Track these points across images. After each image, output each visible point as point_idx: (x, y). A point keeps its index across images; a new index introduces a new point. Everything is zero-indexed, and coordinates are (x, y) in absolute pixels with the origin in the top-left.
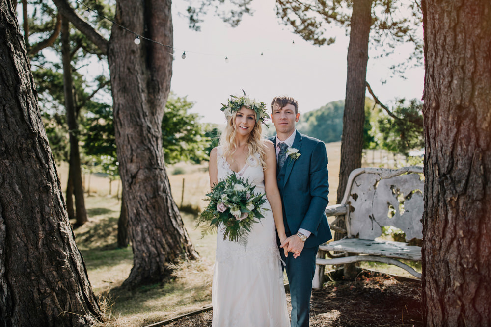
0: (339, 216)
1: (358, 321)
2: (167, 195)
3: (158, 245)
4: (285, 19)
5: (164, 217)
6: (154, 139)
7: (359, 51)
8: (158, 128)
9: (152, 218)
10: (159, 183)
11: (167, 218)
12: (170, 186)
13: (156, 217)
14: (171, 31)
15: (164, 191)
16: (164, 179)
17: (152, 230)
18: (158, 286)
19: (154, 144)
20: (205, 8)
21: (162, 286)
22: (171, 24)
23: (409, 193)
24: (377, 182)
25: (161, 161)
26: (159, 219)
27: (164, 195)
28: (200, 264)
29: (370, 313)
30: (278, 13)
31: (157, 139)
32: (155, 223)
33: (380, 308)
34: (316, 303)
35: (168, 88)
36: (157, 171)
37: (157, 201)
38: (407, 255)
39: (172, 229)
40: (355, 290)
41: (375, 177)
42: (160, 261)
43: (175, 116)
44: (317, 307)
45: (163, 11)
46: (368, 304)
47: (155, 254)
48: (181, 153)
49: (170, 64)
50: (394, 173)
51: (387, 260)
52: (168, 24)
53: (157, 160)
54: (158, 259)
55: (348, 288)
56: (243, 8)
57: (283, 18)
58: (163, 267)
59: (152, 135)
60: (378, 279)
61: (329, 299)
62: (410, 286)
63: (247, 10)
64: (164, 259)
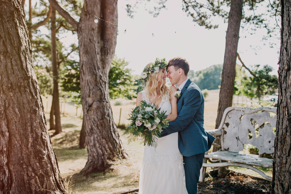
0: (218, 136)
2: (110, 118)
3: (103, 149)
4: (188, 12)
6: (104, 83)
7: (233, 33)
8: (106, 77)
9: (100, 132)
10: (106, 110)
11: (109, 132)
12: (112, 112)
13: (103, 131)
14: (117, 17)
15: (108, 116)
16: (108, 108)
17: (100, 139)
18: (102, 174)
19: (103, 86)
20: (138, 5)
21: (104, 174)
22: (117, 13)
23: (262, 124)
24: (242, 116)
25: (107, 97)
26: (104, 133)
27: (108, 118)
28: (128, 161)
30: (183, 9)
32: (102, 135)
34: (200, 191)
35: (113, 53)
36: (105, 103)
37: (103, 122)
39: (112, 139)
40: (225, 184)
41: (241, 113)
42: (104, 158)
45: (112, 5)
46: (233, 193)
47: (101, 154)
48: (120, 92)
49: (115, 38)
50: (253, 111)
51: (247, 166)
52: (115, 13)
53: (105, 96)
54: (103, 157)
55: (220, 182)
56: (162, 5)
57: (186, 11)
58: (105, 163)
59: (103, 81)
60: (240, 178)
61: (208, 188)
62: (260, 183)
63: (164, 6)
64: (106, 157)
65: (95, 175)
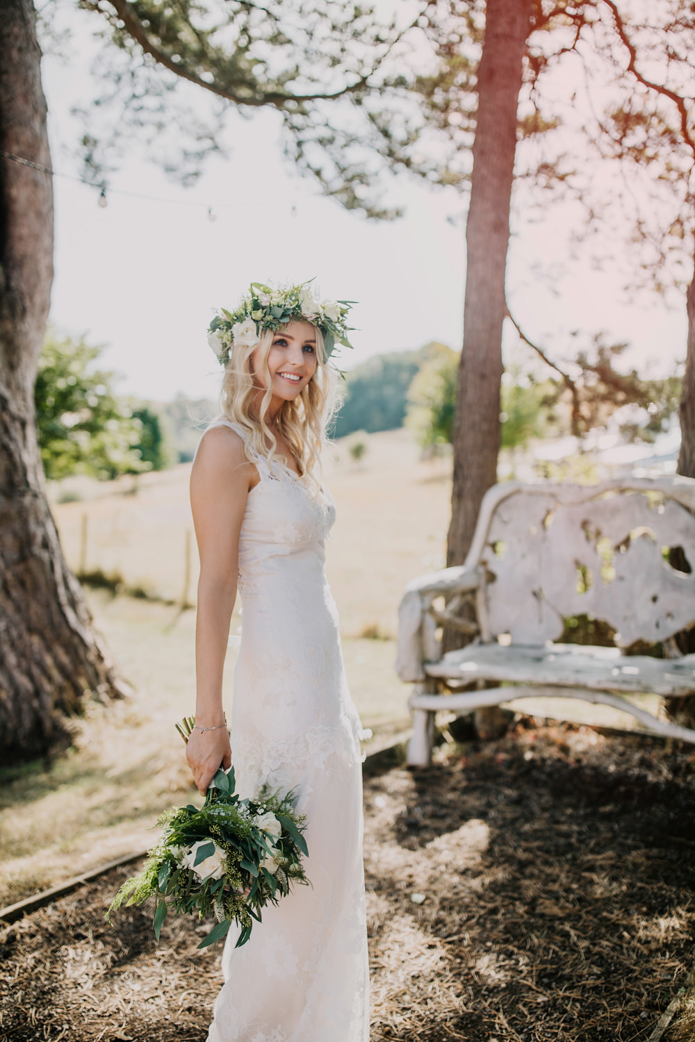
0: (464, 594)
1: (539, 848)
2: (52, 553)
3: (36, 671)
4: (302, 162)
5: (48, 606)
6: (18, 425)
7: (491, 217)
8: (24, 399)
9: (18, 609)
10: (33, 526)
11: (54, 607)
12: (57, 532)
13: (28, 606)
14: (49, 172)
15: (46, 545)
16: (42, 517)
17: (20, 637)
18: (38, 765)
19: (17, 434)
20: (120, 142)
21: (48, 767)
22: (49, 158)
23: (622, 537)
24: (548, 512)
25: (36, 477)
26: (35, 610)
27: (45, 556)
28: (134, 709)
29: (558, 822)
30: (286, 152)
31: (23, 424)
32: (27, 621)
33: (575, 807)
34: (426, 804)
35: (45, 308)
36: (27, 500)
37: (28, 570)
38: (639, 683)
39: (66, 633)
40: (509, 764)
41: (543, 504)
42: (42, 706)
43: (63, 374)
44: (434, 816)
45: (26, 124)
46: (547, 799)
47: (27, 691)
48: (78, 458)
49: (50, 252)
50: (588, 493)
51: (589, 695)
52: (42, 156)
53: (25, 475)
54: (36, 703)
55: (492, 760)
56: (207, 144)
57: (296, 160)
58: (48, 724)
59: (14, 418)
60: (554, 733)
61: (454, 789)
62: (630, 747)
63: (216, 148)
64: (49, 702)
65: (12, 772)
